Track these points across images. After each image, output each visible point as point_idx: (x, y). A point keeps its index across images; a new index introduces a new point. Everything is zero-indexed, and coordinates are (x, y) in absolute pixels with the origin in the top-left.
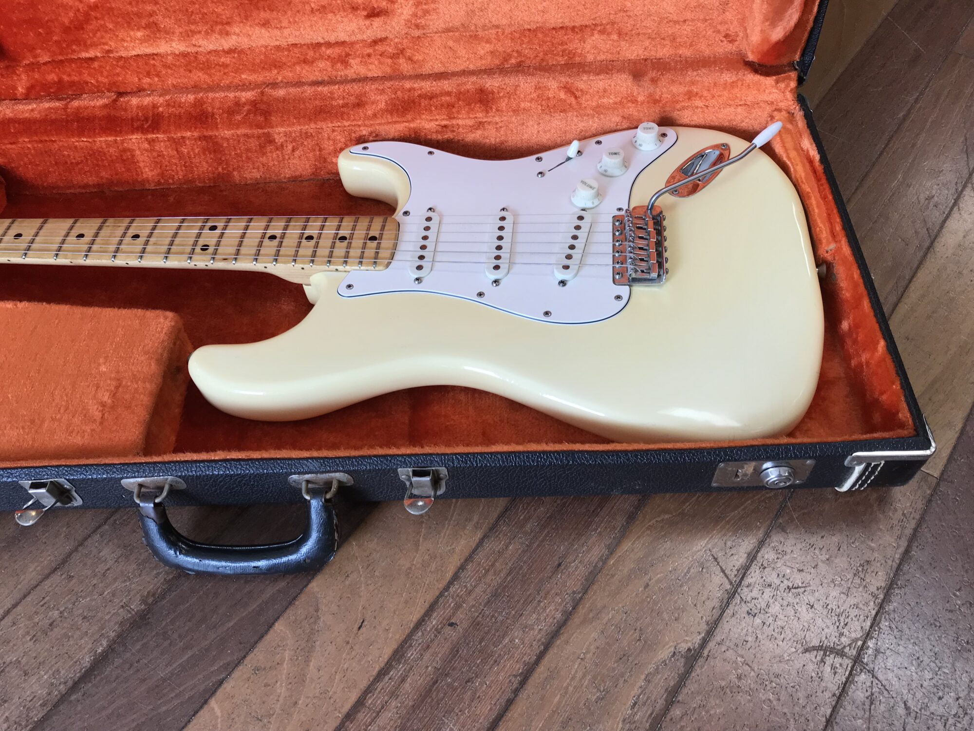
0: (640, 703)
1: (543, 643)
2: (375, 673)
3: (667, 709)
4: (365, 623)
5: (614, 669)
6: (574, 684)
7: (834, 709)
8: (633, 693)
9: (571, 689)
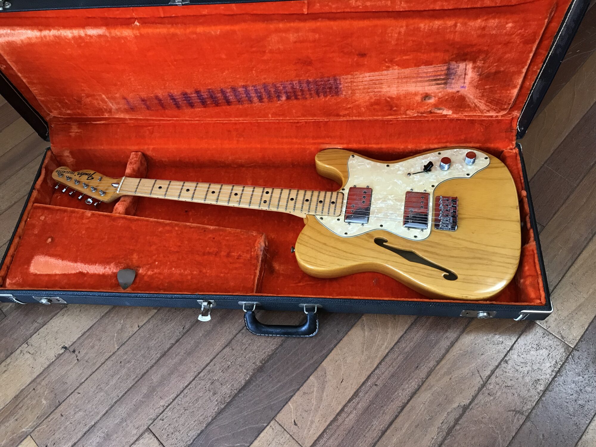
0: (445, 422)
1: (410, 396)
2: (348, 400)
3: (454, 426)
4: (344, 381)
5: (436, 409)
6: (421, 412)
7: (516, 434)
8: (442, 419)
9: (419, 414)
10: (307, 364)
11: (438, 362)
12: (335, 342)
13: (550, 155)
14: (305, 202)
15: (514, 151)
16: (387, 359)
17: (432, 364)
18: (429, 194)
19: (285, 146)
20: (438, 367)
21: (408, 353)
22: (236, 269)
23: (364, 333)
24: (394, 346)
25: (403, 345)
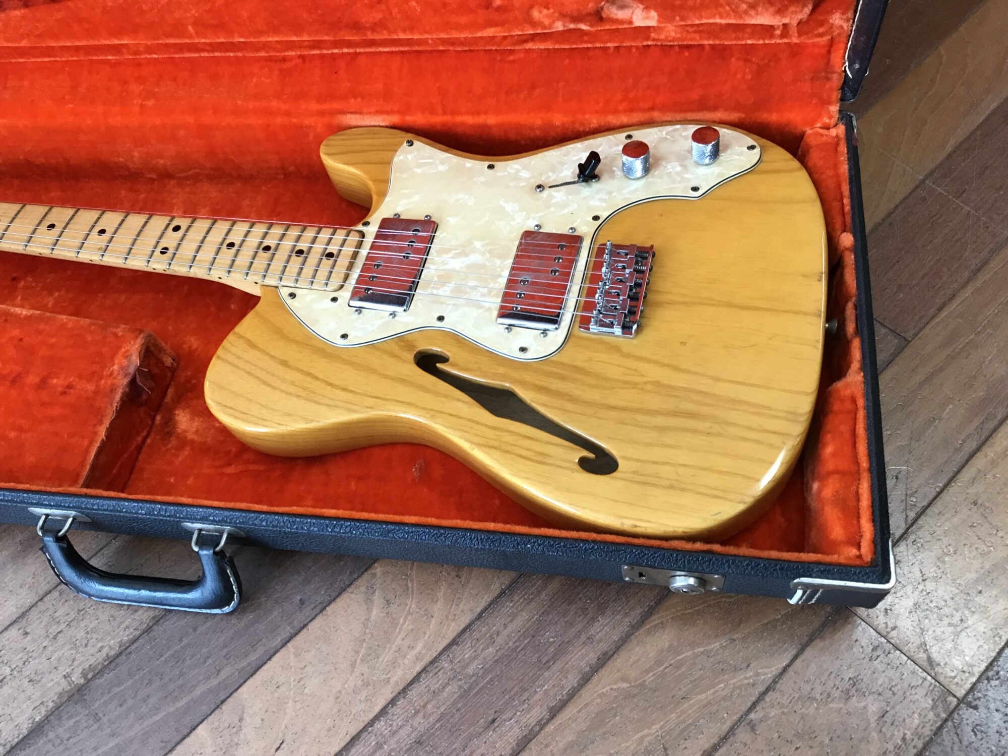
4: (284, 745)
10: (198, 692)
11: (554, 712)
12: (288, 630)
13: (941, 156)
14: (261, 252)
15: (833, 132)
16: (413, 693)
17: (537, 713)
18: (579, 239)
19: (255, 121)
20: (551, 727)
21: (474, 678)
22: (52, 420)
23: (369, 610)
24: (440, 654)
25: (465, 652)
